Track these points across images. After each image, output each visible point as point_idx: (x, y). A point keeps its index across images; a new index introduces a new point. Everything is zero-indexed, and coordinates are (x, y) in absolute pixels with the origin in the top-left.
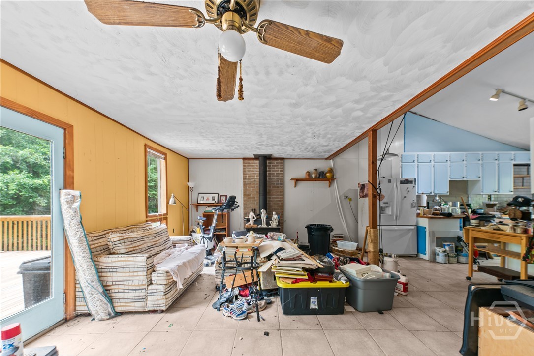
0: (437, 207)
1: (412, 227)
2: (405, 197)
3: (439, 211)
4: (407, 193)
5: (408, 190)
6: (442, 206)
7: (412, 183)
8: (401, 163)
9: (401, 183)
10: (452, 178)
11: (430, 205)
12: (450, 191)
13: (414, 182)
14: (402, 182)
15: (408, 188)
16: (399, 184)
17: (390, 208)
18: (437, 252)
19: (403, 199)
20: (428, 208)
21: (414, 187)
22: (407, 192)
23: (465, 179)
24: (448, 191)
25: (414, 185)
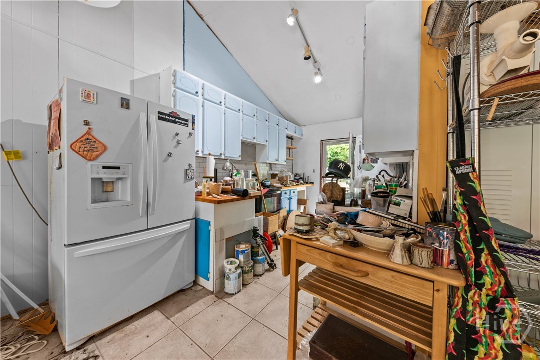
0: (228, 179)
1: (186, 225)
2: (170, 155)
3: (230, 185)
4: (175, 147)
5: (177, 138)
6: (234, 177)
7: (187, 125)
8: (173, 89)
9: (160, 118)
10: (244, 136)
11: (218, 175)
12: (242, 156)
13: (190, 124)
14: (162, 117)
15: (177, 134)
16: (154, 118)
17: (128, 183)
18: (227, 271)
19: (165, 160)
20: (216, 181)
21: (190, 134)
22: (175, 143)
23: (255, 141)
24: (240, 154)
25: (192, 131)
